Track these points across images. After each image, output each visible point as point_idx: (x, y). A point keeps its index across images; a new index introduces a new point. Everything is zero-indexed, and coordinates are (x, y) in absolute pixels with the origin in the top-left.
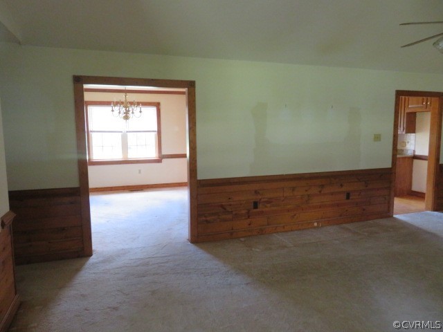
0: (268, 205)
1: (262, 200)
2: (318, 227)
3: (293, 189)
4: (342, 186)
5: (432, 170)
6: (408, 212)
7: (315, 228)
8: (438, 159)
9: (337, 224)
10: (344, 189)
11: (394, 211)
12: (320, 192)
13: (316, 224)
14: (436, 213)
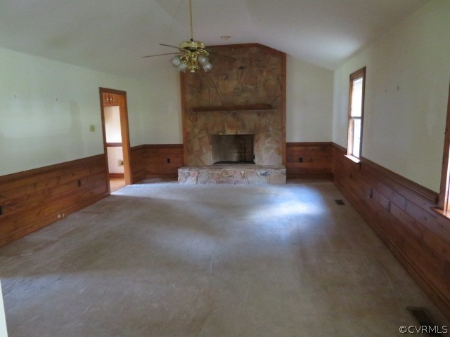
0: (13, 208)
1: (6, 203)
2: (62, 218)
3: (35, 185)
4: (73, 175)
5: (127, 153)
6: (119, 189)
7: (59, 219)
8: (129, 144)
9: (75, 211)
10: (75, 178)
11: (111, 190)
12: (58, 183)
13: (59, 216)
14: (134, 185)
